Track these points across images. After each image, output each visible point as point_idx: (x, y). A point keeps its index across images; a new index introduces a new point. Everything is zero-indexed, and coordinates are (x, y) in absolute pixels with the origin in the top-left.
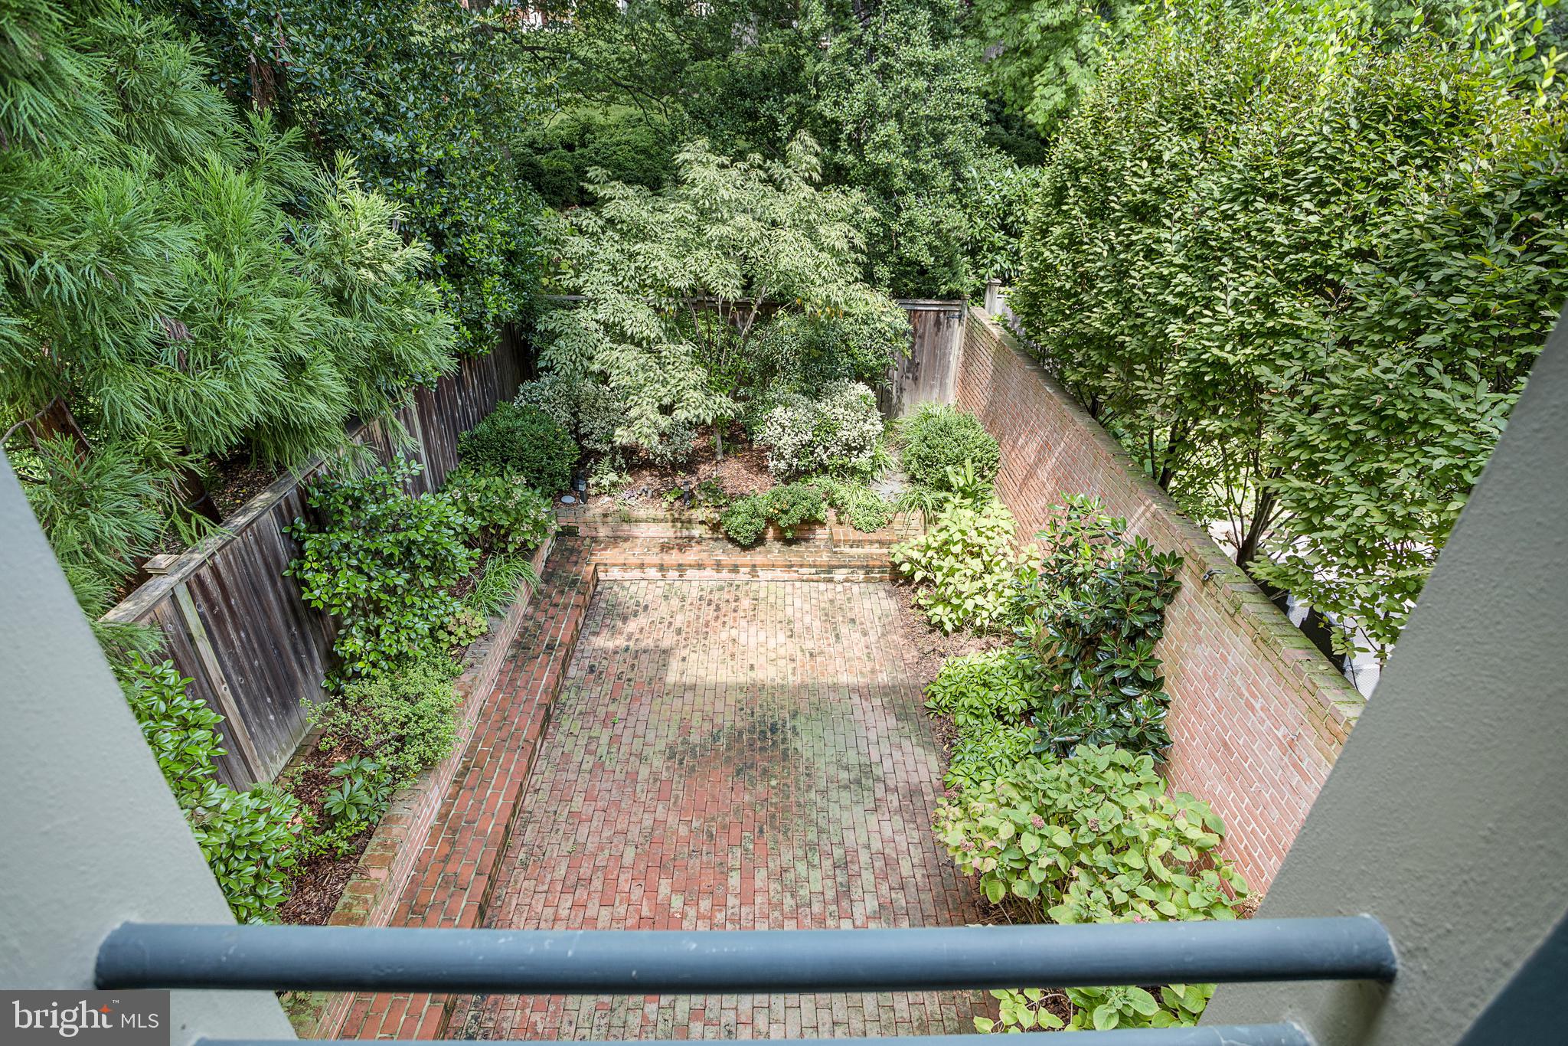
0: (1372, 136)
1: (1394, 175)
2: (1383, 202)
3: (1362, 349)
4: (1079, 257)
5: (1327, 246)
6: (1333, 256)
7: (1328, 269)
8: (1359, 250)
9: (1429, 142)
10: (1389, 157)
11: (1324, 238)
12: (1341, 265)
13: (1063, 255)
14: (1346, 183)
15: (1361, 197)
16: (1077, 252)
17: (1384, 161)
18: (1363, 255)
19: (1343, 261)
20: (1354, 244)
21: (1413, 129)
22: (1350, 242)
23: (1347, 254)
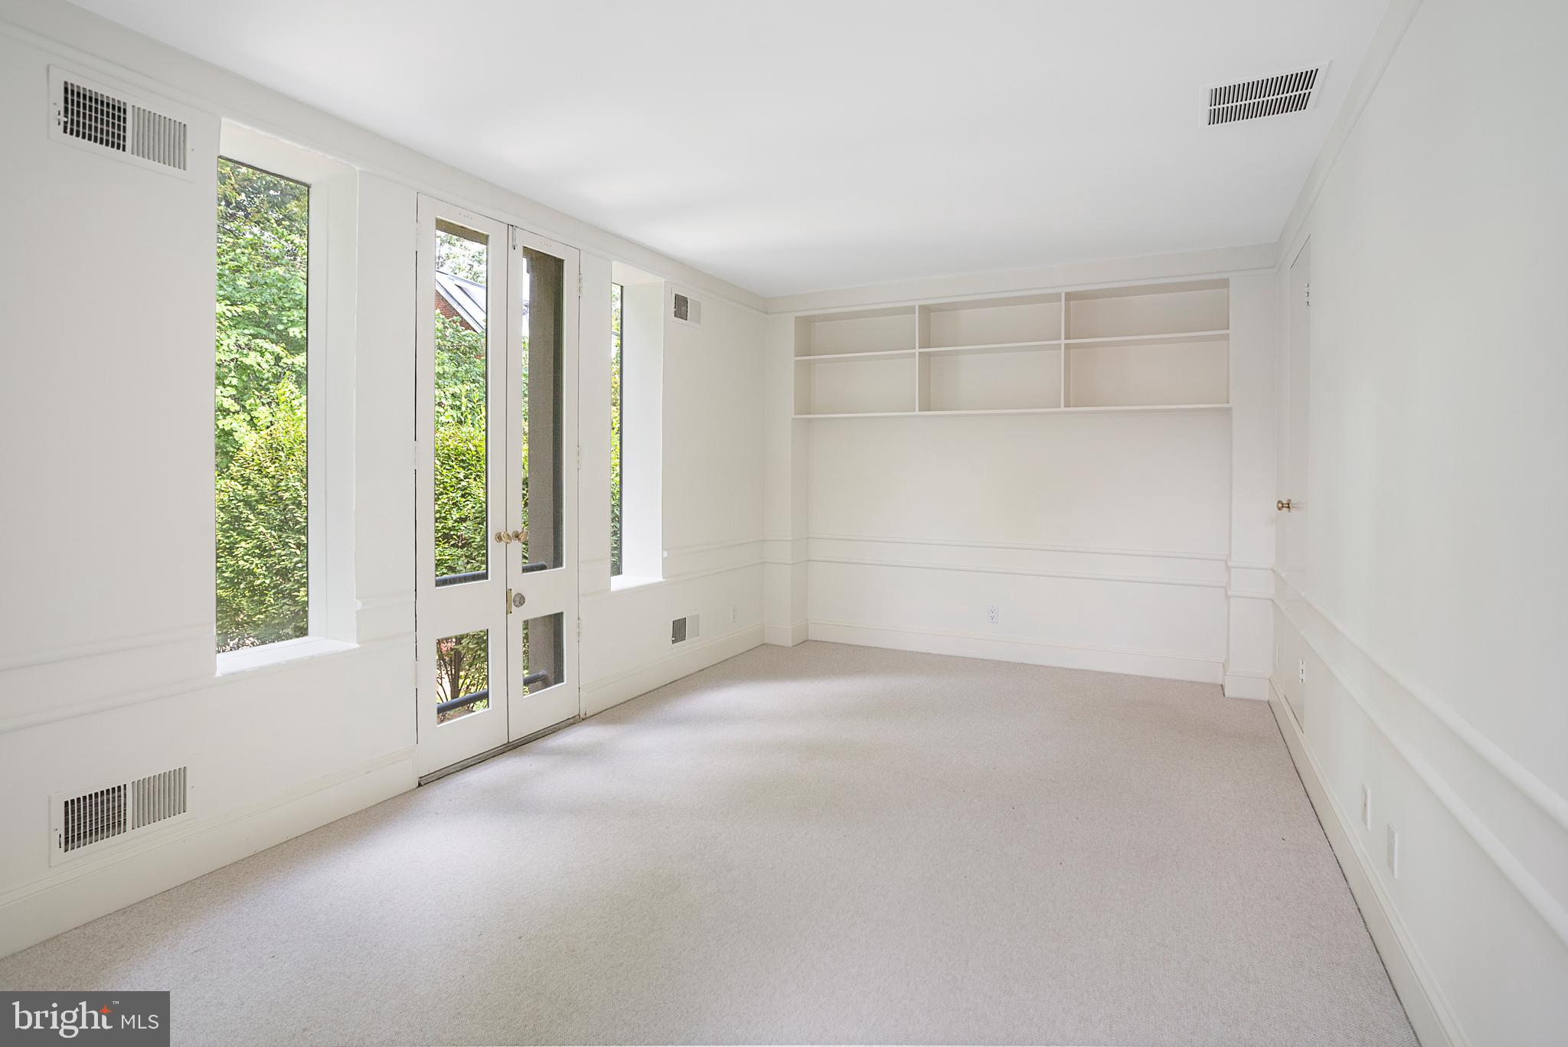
0: (448, 467)
1: (464, 483)
2: (463, 496)
3: (480, 558)
4: (270, 561)
5: (445, 518)
6: (450, 523)
7: (450, 529)
8: (460, 518)
9: (473, 468)
10: (459, 476)
11: (443, 515)
12: (455, 527)
13: (256, 561)
14: (445, 488)
15: (454, 495)
16: (270, 556)
17: (457, 478)
18: (462, 520)
19: (455, 524)
20: (458, 516)
21: (465, 464)
22: (456, 515)
23: (456, 521)
